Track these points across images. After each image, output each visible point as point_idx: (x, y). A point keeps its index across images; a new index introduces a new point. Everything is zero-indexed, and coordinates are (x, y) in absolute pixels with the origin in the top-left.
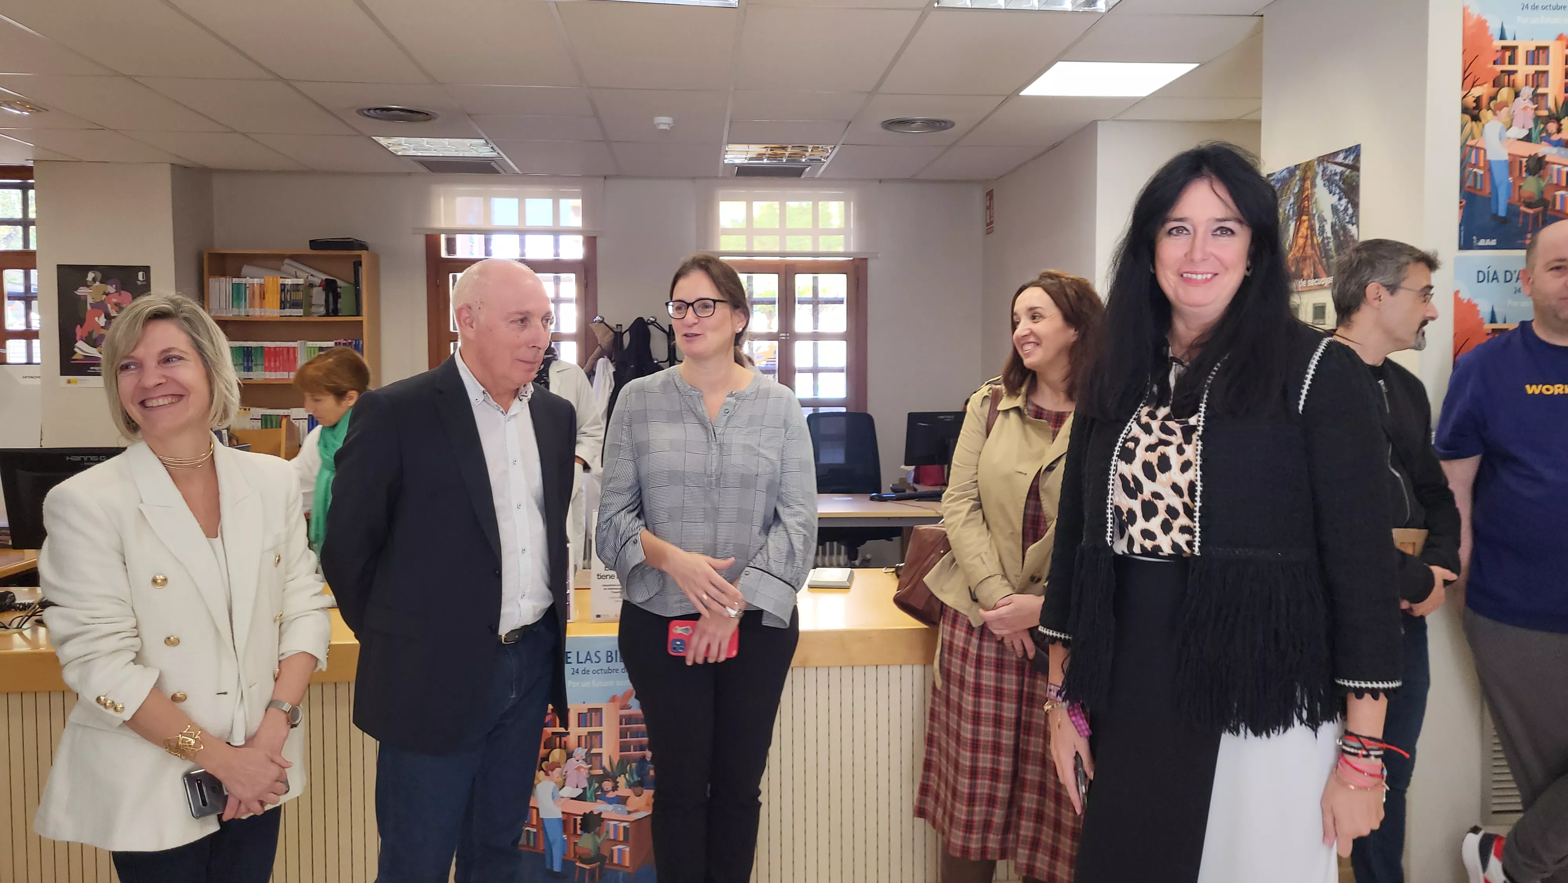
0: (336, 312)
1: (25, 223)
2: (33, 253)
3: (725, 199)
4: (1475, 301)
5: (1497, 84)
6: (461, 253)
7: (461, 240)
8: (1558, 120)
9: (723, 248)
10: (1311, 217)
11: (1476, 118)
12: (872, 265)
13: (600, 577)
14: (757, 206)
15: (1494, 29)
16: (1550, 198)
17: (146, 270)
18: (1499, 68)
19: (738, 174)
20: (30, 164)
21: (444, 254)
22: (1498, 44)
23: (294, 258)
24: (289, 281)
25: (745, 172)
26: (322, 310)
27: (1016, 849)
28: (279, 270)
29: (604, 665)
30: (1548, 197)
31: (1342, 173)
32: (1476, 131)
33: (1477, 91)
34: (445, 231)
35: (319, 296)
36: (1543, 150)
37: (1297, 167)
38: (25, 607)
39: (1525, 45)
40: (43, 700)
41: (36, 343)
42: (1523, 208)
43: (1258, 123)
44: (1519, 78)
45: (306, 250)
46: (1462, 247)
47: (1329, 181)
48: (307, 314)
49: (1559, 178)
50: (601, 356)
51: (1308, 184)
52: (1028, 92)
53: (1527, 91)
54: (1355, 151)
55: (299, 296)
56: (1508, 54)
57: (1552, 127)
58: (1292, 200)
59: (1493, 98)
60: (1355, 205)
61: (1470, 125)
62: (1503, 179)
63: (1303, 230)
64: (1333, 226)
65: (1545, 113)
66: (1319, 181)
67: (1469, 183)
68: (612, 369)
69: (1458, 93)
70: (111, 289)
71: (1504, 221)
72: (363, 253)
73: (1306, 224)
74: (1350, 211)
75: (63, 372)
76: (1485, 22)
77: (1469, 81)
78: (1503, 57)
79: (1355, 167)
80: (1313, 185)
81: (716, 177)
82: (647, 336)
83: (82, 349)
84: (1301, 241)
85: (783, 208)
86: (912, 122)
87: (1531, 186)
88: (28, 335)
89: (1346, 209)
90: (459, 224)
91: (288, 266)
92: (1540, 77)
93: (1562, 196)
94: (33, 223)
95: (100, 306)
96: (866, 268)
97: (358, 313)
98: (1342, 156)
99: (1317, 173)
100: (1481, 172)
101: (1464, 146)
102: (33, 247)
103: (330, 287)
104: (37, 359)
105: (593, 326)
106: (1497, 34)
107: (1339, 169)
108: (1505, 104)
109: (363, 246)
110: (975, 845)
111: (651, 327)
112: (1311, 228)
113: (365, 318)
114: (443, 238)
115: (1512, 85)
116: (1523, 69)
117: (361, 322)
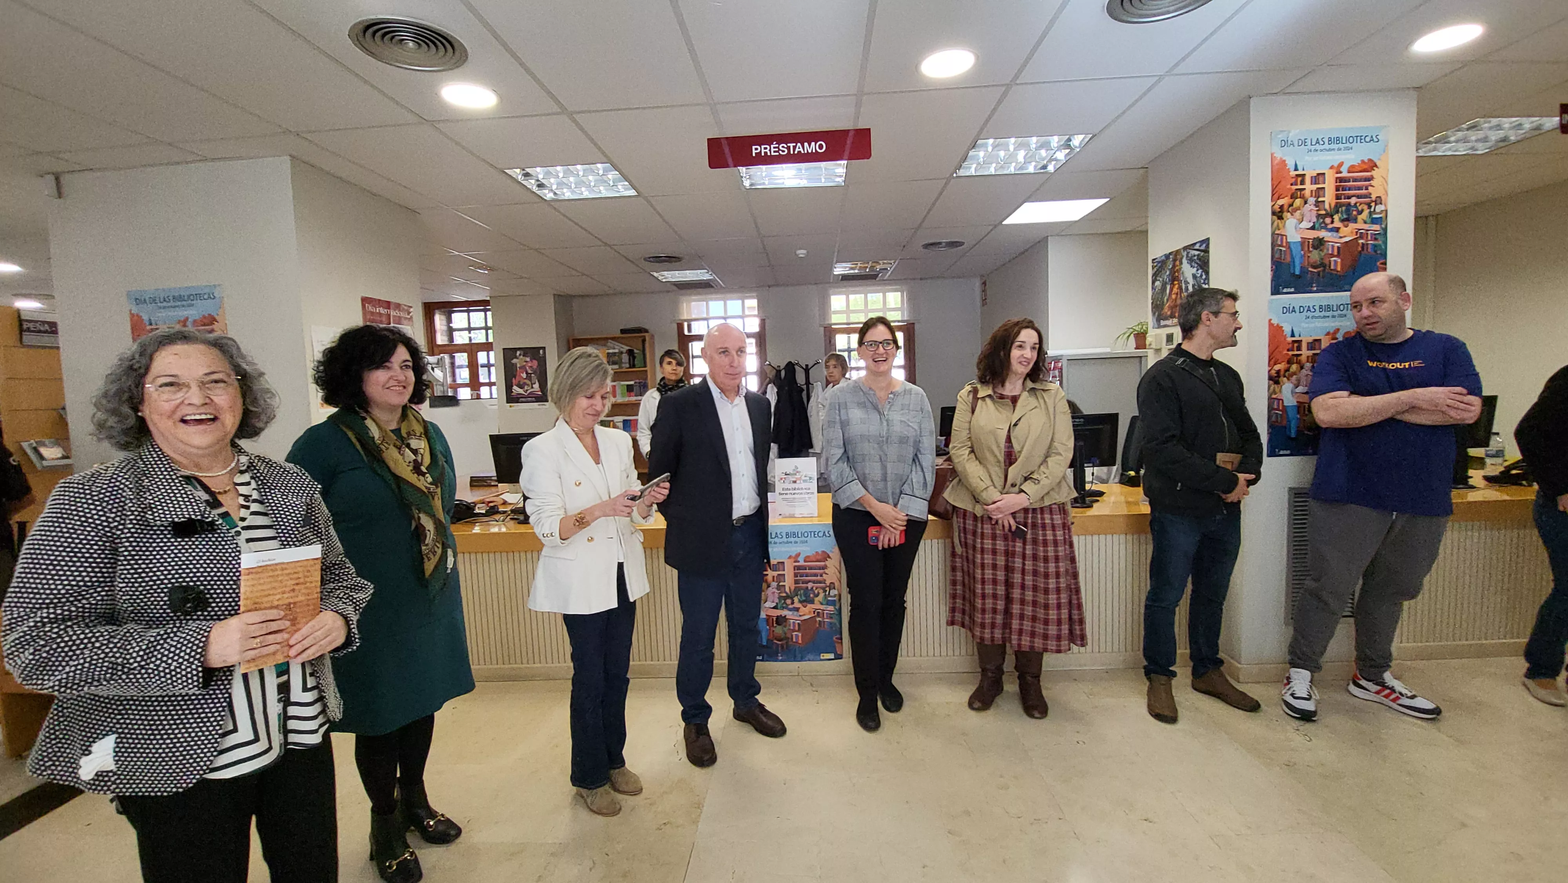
0: (634, 366)
1: (487, 328)
2: (491, 343)
3: (835, 294)
4: (1281, 325)
5: (1293, 197)
6: (694, 332)
7: (694, 325)
8: (1332, 216)
9: (833, 321)
10: (1180, 282)
11: (1280, 218)
12: (917, 327)
13: (780, 494)
14: (852, 297)
15: (1290, 164)
16: (1328, 263)
17: (544, 348)
18: (1295, 187)
19: (842, 280)
20: (488, 299)
21: (686, 333)
22: (1293, 173)
23: (613, 339)
24: (611, 351)
25: (845, 278)
26: (628, 365)
27: (1010, 637)
28: (605, 345)
29: (785, 539)
30: (1326, 262)
31: (1198, 255)
32: (1281, 225)
33: (1280, 202)
34: (685, 320)
35: (625, 358)
36: (1323, 234)
37: (1170, 254)
38: (505, 512)
39: (1310, 173)
40: (517, 555)
41: (494, 388)
42: (1310, 269)
43: (1147, 232)
44: (1307, 193)
45: (618, 334)
46: (1272, 294)
47: (1191, 260)
48: (621, 367)
49: (1333, 250)
50: (769, 383)
51: (1178, 263)
52: (1007, 222)
53: (1312, 200)
54: (1206, 241)
55: (616, 358)
56: (1299, 179)
57: (1328, 220)
58: (1168, 273)
59: (1291, 205)
60: (1207, 273)
61: (1277, 221)
62: (1297, 252)
63: (1175, 290)
64: (1193, 286)
65: (1323, 212)
66: (1185, 261)
67: (1277, 256)
68: (776, 390)
69: (1269, 204)
70: (528, 359)
71: (1299, 277)
72: (646, 334)
73: (1177, 286)
74: (1204, 277)
75: (508, 402)
76: (1284, 161)
77: (1276, 196)
78: (1296, 181)
79: (1206, 251)
80: (1181, 263)
81: (829, 283)
82: (794, 371)
83: (516, 390)
84: (1174, 296)
85: (866, 298)
86: (940, 243)
87: (1315, 256)
88: (491, 384)
89: (1201, 276)
90: (694, 317)
91: (610, 343)
92: (1320, 192)
93: (1335, 261)
94: (490, 328)
95: (523, 368)
96: (914, 328)
97: (645, 366)
98: (1198, 245)
99: (1183, 257)
100: (1284, 249)
101: (1273, 234)
102: (491, 340)
103: (630, 353)
104: (495, 395)
105: (765, 368)
106: (1293, 168)
107: (1197, 253)
108: (1298, 209)
109: (646, 331)
110: (987, 635)
111: (796, 367)
112: (1180, 288)
113: (648, 368)
114: (686, 324)
115: (1302, 197)
116: (1309, 187)
117: (646, 371)
